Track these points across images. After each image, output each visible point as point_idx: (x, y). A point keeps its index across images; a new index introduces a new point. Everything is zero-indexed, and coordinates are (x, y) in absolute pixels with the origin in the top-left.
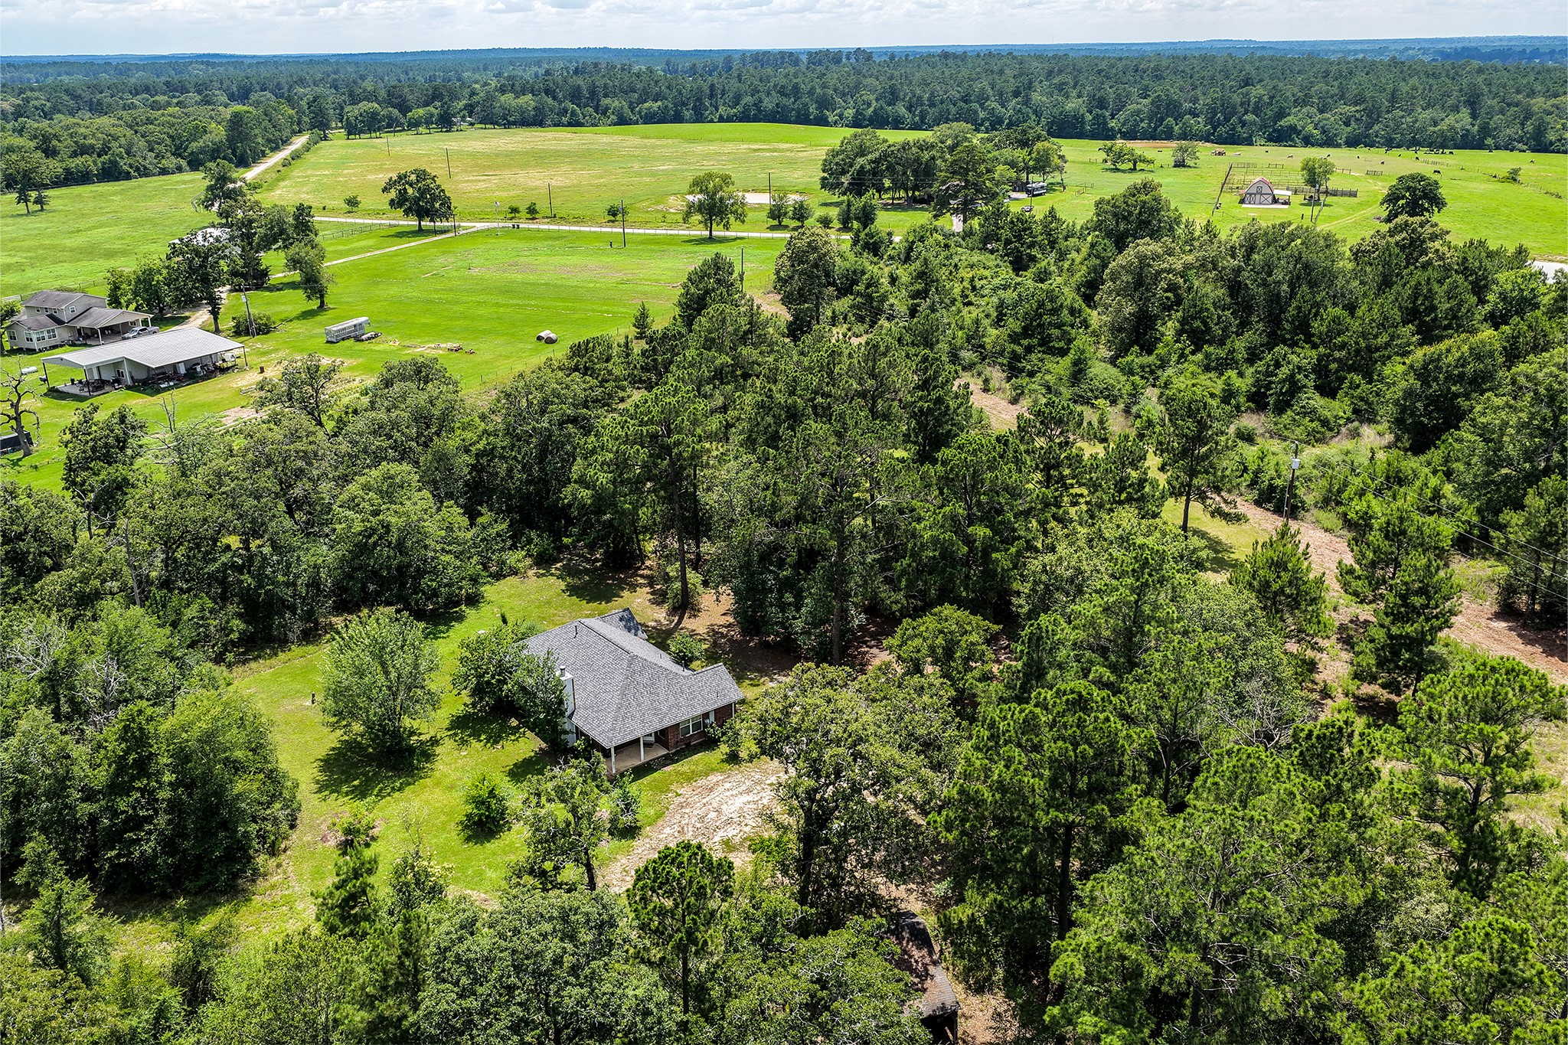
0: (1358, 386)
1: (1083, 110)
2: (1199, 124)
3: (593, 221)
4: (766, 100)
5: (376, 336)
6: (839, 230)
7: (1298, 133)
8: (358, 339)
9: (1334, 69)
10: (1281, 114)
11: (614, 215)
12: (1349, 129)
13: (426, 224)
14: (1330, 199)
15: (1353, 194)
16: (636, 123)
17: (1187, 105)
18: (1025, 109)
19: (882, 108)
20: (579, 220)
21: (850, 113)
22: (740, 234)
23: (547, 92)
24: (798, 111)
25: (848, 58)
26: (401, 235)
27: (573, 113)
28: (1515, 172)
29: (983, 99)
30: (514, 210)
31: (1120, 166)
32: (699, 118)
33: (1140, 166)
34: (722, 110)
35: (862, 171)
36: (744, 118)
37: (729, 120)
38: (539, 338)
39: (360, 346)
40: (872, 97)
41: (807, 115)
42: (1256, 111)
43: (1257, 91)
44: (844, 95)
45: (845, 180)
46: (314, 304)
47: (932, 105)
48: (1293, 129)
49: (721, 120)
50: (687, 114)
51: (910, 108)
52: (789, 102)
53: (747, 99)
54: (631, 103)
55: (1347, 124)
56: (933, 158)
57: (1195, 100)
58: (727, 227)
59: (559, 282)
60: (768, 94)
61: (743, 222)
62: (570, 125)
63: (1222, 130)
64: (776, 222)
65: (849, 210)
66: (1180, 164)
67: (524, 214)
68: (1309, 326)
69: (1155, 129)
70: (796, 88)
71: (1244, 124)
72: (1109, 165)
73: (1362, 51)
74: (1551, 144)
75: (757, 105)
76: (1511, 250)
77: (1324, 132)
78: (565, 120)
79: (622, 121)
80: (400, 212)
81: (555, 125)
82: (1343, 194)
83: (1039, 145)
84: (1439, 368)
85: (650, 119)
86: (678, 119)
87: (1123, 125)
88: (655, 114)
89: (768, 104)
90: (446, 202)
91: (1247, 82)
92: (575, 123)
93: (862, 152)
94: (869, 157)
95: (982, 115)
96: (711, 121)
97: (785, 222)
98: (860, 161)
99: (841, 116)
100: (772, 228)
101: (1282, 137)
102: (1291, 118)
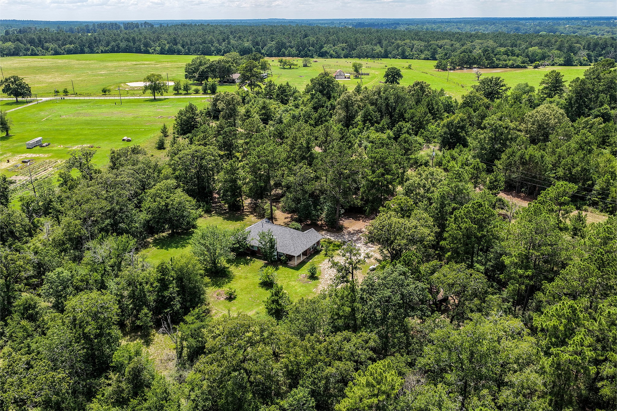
0: (423, 133)
1: (251, 46)
2: (294, 51)
3: (95, 95)
4: (121, 44)
5: (49, 144)
6: (203, 94)
7: (328, 54)
8: (41, 146)
9: (331, 31)
10: (322, 47)
11: (105, 92)
12: (344, 52)
13: (20, 99)
14: (362, 76)
15: (368, 74)
16: (64, 54)
17: (288, 44)
18: (229, 46)
19: (172, 46)
20: (89, 95)
21: (158, 48)
22: (166, 97)
23: (18, 40)
24: (136, 48)
25: (142, 26)
26: (8, 104)
27: (33, 50)
28: (410, 66)
29: (211, 42)
30: (57, 92)
31: (286, 67)
32: (92, 52)
33: (292, 67)
34: (101, 48)
35: (203, 71)
36: (112, 51)
37: (106, 52)
38: (124, 140)
39: (44, 149)
40: (166, 42)
41: (140, 50)
42: (313, 46)
43: (312, 39)
44: (154, 41)
45: (196, 75)
46: (4, 134)
47: (191, 45)
48: (326, 52)
49: (102, 52)
50: (86, 50)
51: (183, 46)
52: (131, 44)
53: (113, 43)
54: (59, 45)
55: (343, 50)
56: (230, 66)
57: (291, 42)
58: (162, 95)
59: (109, 119)
60: (121, 41)
61: (167, 92)
62: (32, 55)
63: (302, 53)
64: (176, 92)
65: (206, 86)
66: (305, 66)
67: (62, 94)
68: (404, 116)
69: (278, 53)
70: (134, 39)
71: (309, 51)
72: (282, 67)
73: (326, 23)
74: (407, 56)
75: (118, 46)
76: (439, 90)
77: (336, 53)
78: (29, 53)
79: (57, 53)
80: (6, 95)
81: (24, 55)
82: (365, 74)
83: (261, 60)
84: (452, 125)
85: (69, 52)
86: (82, 52)
87: (267, 51)
88: (72, 50)
89: (123, 45)
90: (29, 89)
91: (306, 36)
92: (34, 54)
93: (201, 64)
94: (205, 66)
95: (213, 48)
96: (98, 53)
97: (180, 91)
98: (202, 68)
99: (154, 50)
100: (175, 94)
101: (323, 55)
102: (325, 48)
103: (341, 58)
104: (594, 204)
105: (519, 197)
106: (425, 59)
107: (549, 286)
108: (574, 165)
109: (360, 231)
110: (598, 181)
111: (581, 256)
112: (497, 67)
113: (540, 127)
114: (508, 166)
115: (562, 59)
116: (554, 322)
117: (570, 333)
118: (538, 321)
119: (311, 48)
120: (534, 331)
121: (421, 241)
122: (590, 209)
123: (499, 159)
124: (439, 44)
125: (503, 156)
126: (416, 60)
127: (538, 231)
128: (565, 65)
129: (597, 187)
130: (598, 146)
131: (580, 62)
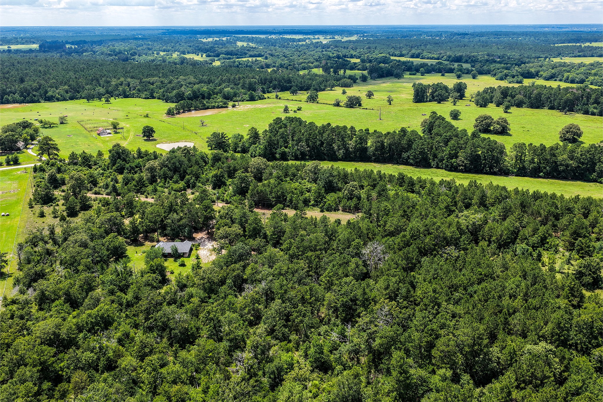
2: (18, 97)
7: (54, 97)
10: (46, 92)
14: (119, 131)
15: (122, 128)
28: (147, 114)
33: (52, 125)
42: (36, 91)
43: (34, 84)
48: (52, 96)
55: (67, 93)
63: (28, 98)
65: (9, 159)
66: (62, 123)
69: (2, 100)
71: (35, 96)
72: (42, 126)
74: (128, 95)
77: (62, 96)
82: (120, 129)
101: (50, 99)
102: (49, 93)
103: (67, 100)
104: (288, 206)
105: (259, 208)
106: (145, 98)
107: (283, 238)
108: (278, 191)
109: (202, 238)
110: (288, 196)
111: (289, 228)
112: (208, 108)
113: (258, 170)
114: (252, 196)
115: (247, 96)
116: (287, 245)
117: (290, 247)
118: (282, 247)
119: (34, 93)
120: (282, 250)
121: (239, 234)
122: (287, 208)
123: (247, 193)
124: (151, 82)
125: (249, 191)
126: (137, 99)
127: (277, 223)
128: (250, 101)
129: (288, 199)
130: (285, 177)
131: (259, 97)
